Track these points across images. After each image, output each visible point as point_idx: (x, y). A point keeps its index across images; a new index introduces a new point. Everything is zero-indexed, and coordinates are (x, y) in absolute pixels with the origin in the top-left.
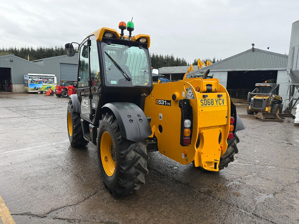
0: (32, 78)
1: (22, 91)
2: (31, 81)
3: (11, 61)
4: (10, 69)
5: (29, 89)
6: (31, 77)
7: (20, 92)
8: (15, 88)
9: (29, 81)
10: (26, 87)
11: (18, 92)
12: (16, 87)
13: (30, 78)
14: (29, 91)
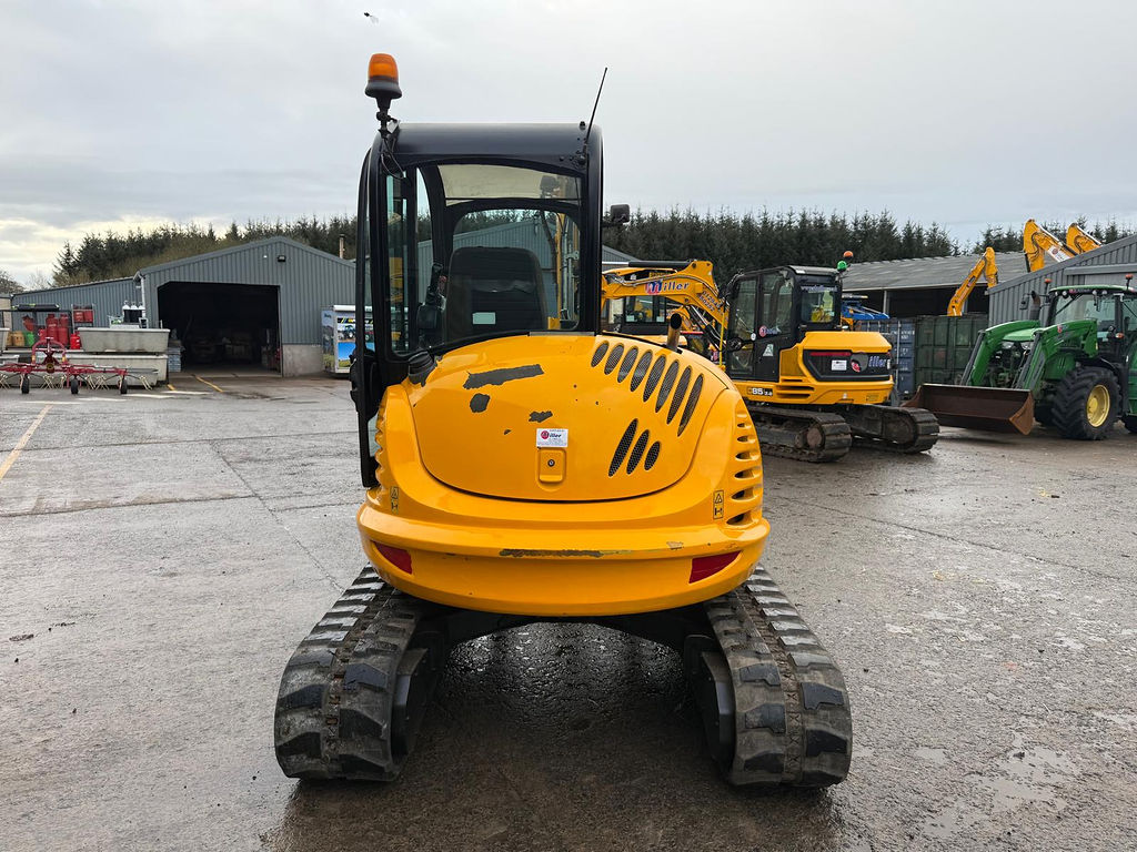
0: (347, 322)
1: (315, 369)
2: (344, 332)
3: (280, 261)
4: (274, 290)
5: (337, 361)
6: (344, 317)
7: (307, 372)
8: (290, 358)
9: (336, 334)
10: (328, 357)
11: (301, 371)
12: (295, 355)
13: (340, 320)
14: (338, 371)
